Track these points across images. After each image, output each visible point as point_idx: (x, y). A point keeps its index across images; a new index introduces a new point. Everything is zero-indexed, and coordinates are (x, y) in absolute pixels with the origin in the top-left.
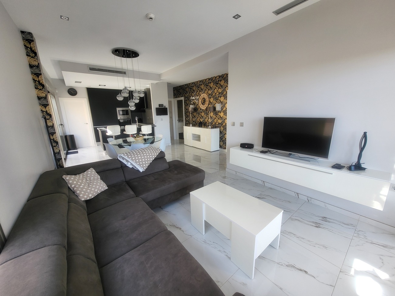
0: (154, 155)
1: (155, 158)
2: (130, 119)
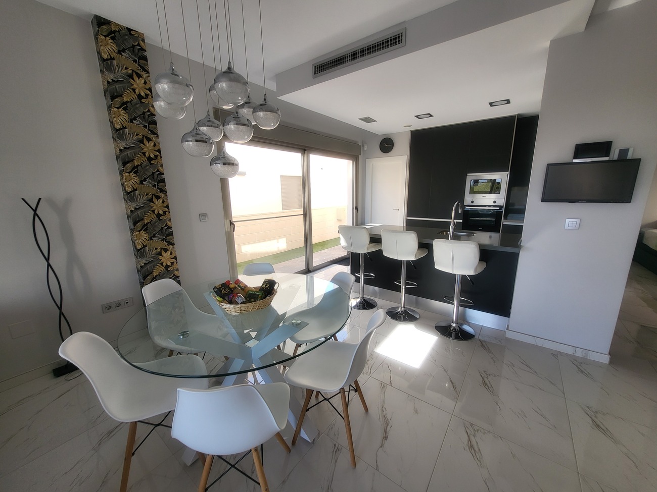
2: (501, 207)
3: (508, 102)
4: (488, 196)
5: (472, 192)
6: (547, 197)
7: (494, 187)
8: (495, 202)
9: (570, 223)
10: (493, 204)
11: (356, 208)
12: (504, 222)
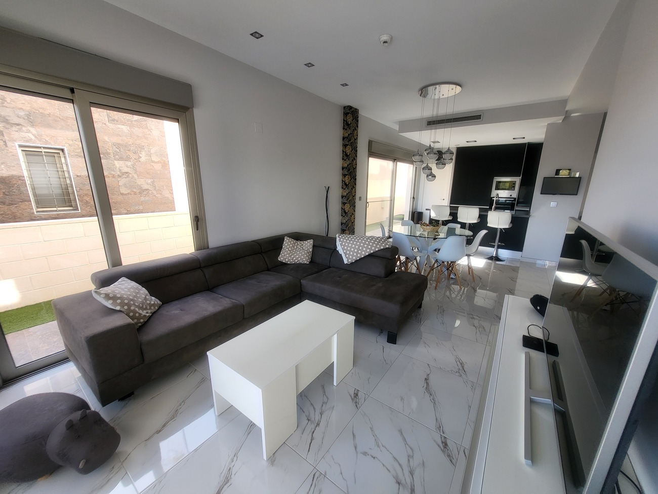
0: (371, 249)
1: (369, 253)
2: (515, 199)
3: (524, 138)
4: (506, 191)
5: (497, 188)
6: (544, 192)
7: (512, 186)
8: (511, 196)
9: (553, 204)
10: (509, 197)
11: (414, 198)
12: (516, 208)
